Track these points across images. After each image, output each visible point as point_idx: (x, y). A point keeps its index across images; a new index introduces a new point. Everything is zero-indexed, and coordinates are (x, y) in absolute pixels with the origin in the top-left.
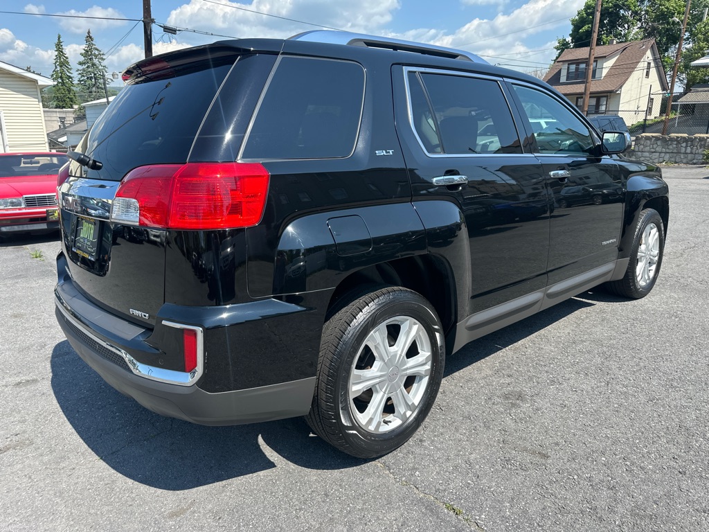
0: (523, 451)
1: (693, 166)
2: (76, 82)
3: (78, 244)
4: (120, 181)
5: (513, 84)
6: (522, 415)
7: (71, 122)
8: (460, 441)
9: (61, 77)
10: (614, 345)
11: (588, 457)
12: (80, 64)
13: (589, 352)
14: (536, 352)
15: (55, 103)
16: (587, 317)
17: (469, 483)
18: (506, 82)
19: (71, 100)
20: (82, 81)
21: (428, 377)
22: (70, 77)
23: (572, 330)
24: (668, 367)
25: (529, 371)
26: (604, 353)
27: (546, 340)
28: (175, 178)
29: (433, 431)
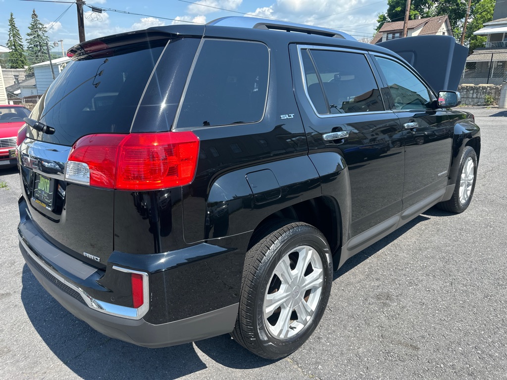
0: (398, 344)
1: (478, 107)
2: (25, 48)
3: (36, 195)
4: (72, 146)
5: (375, 56)
6: (392, 313)
7: (23, 79)
8: (349, 337)
9: (14, 45)
10: (450, 251)
11: (448, 348)
12: (28, 35)
13: (433, 257)
14: (393, 259)
15: (10, 65)
16: (426, 228)
17: (361, 374)
18: (370, 55)
19: (23, 62)
20: (30, 47)
21: (321, 288)
22: (21, 45)
23: (417, 240)
24: (493, 268)
25: (391, 275)
26: (444, 258)
27: (400, 248)
28: (120, 147)
29: (327, 330)
